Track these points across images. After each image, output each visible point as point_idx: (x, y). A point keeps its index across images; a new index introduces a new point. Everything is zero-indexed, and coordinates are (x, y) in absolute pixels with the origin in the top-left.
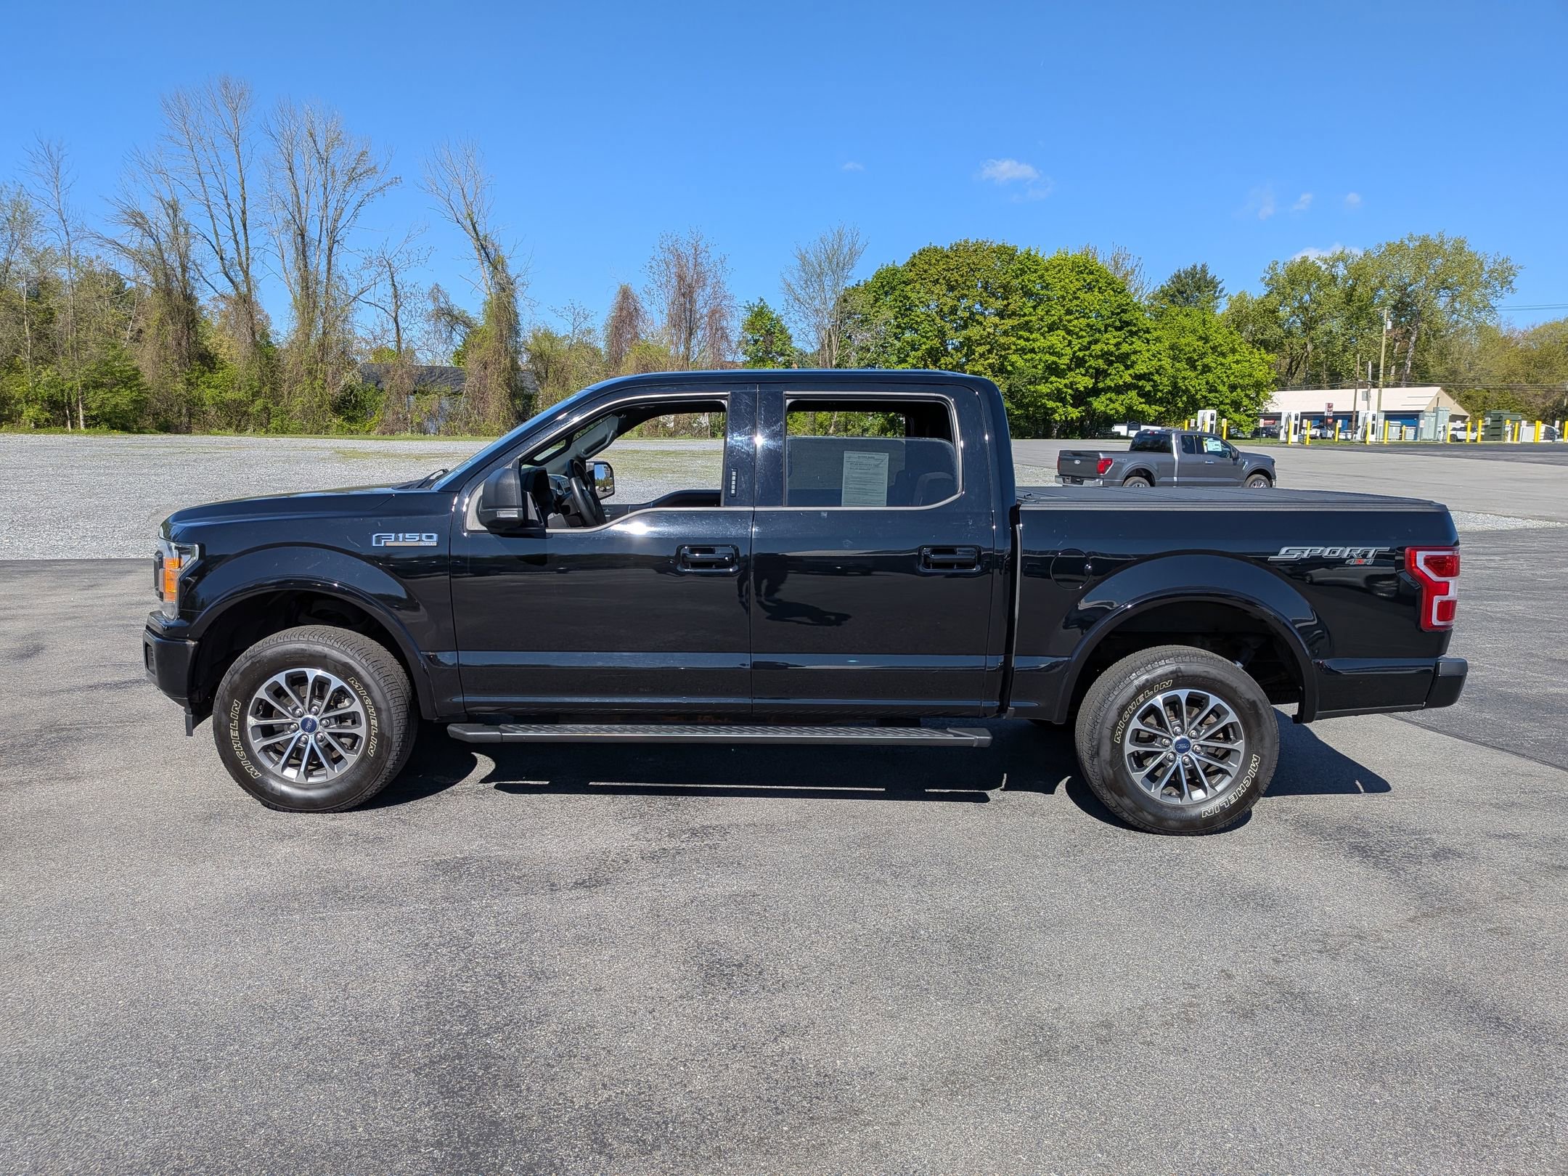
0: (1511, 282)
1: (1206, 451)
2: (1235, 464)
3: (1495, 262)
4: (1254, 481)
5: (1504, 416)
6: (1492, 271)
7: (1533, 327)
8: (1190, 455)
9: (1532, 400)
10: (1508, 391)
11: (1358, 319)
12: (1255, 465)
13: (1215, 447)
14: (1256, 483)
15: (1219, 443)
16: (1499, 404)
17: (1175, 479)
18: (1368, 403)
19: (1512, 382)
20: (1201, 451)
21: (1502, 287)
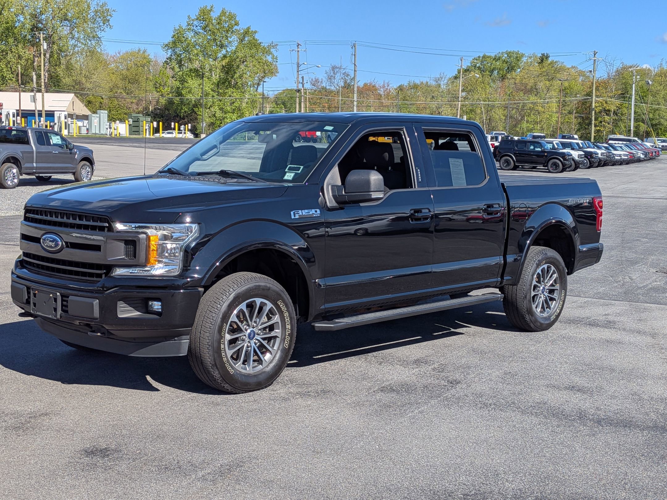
0: (109, 21)
1: (52, 144)
2: (71, 153)
3: (97, 5)
4: (82, 166)
5: (140, 118)
6: (96, 12)
7: (119, 53)
8: (43, 146)
9: (130, 106)
10: (115, 99)
11: (6, 37)
12: (83, 155)
13: (57, 141)
14: (84, 167)
15: (59, 137)
16: (110, 108)
17: (35, 165)
18: (35, 104)
19: (116, 92)
20: (49, 144)
21: (104, 24)
